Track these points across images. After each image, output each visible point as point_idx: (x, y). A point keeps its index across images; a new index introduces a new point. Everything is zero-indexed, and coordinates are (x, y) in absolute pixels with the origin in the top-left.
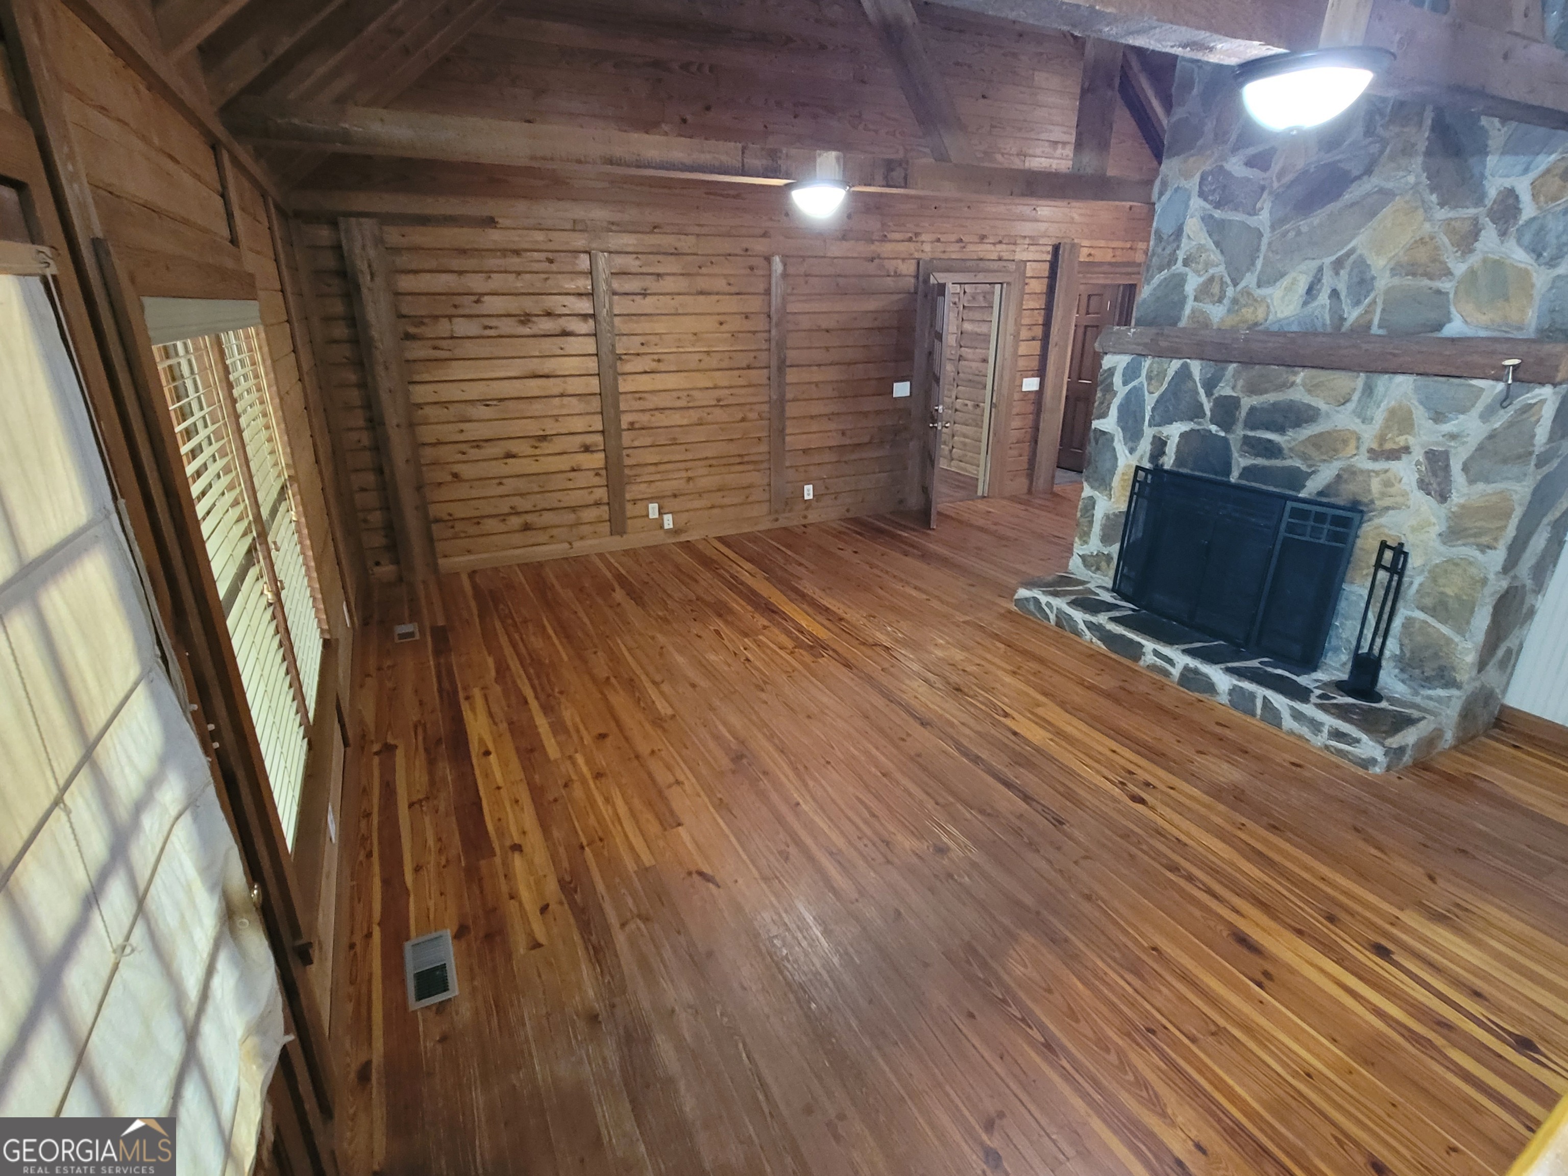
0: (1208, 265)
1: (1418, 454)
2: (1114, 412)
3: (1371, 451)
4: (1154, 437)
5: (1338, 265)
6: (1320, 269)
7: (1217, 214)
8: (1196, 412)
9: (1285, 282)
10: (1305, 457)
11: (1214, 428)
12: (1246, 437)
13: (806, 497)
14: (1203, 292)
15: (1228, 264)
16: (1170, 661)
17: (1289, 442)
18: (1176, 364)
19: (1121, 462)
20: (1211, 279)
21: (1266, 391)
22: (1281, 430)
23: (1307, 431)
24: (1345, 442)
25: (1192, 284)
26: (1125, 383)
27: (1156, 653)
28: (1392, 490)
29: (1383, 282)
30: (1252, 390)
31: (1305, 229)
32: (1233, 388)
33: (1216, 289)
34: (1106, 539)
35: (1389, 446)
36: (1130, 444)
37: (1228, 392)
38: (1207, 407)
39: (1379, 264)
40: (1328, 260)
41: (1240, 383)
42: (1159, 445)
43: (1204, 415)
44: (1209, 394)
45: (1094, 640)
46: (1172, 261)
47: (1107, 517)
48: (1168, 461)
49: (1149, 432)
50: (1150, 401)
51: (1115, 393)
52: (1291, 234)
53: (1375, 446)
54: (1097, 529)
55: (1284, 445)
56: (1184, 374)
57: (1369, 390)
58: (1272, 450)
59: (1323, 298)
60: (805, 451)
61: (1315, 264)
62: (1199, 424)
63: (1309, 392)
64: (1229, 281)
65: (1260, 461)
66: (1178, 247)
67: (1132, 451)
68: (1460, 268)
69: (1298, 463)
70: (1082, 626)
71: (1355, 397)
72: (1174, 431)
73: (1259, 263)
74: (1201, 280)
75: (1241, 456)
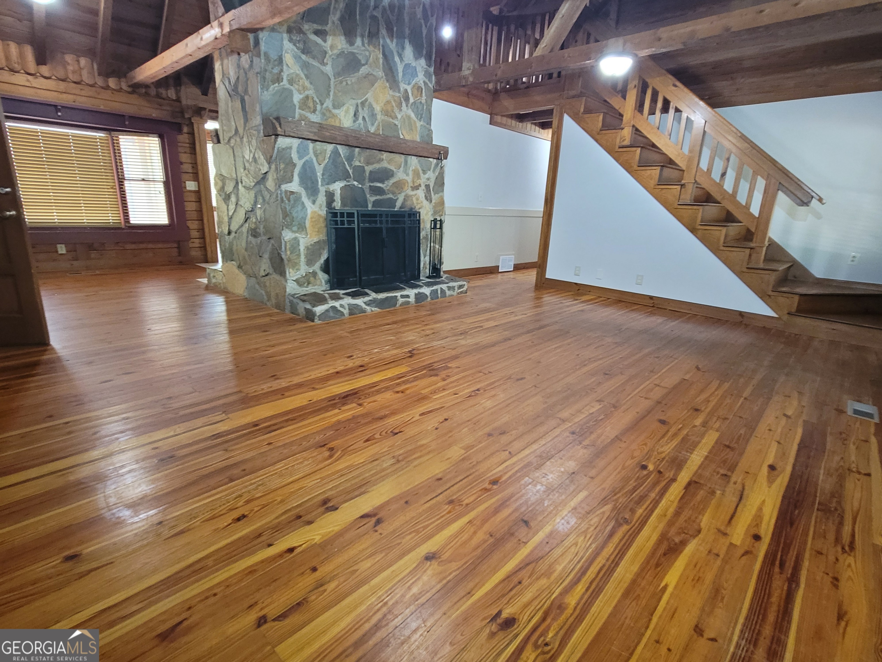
0: (305, 88)
1: (423, 187)
2: (296, 178)
3: (411, 187)
4: (326, 191)
5: (363, 104)
6: (357, 106)
7: (304, 57)
8: (346, 176)
9: (345, 108)
10: (393, 193)
11: (356, 183)
12: (370, 186)
14: (304, 103)
15: (317, 90)
16: (408, 296)
17: (386, 187)
18: (330, 148)
19: (309, 211)
20: (307, 97)
21: (373, 163)
22: (382, 182)
23: (392, 181)
24: (404, 184)
25: (297, 98)
26: (300, 158)
27: (402, 296)
28: (419, 202)
29: (379, 117)
30: (368, 163)
31: (349, 83)
32: (360, 161)
33: (311, 105)
34: (310, 262)
35: (416, 184)
36: (312, 198)
37: (357, 163)
38: (351, 172)
39: (378, 108)
40: (360, 101)
41: (362, 159)
42: (330, 197)
43: (350, 178)
44: (350, 165)
45: (373, 309)
46: (278, 79)
47: (307, 248)
48: (337, 205)
49: (322, 190)
50: (319, 171)
51: (295, 165)
52: (344, 83)
53: (412, 185)
54: (303, 258)
55: (385, 188)
56: (336, 152)
57: (406, 162)
58: (379, 191)
59: (360, 120)
61: (354, 102)
62: (348, 181)
63: (389, 163)
64: (318, 101)
65: (378, 197)
66: (282, 71)
67: (314, 202)
68: (399, 116)
69: (391, 196)
70: (364, 306)
71: (402, 166)
72: (337, 187)
73: (332, 93)
74: (301, 96)
75: (371, 196)
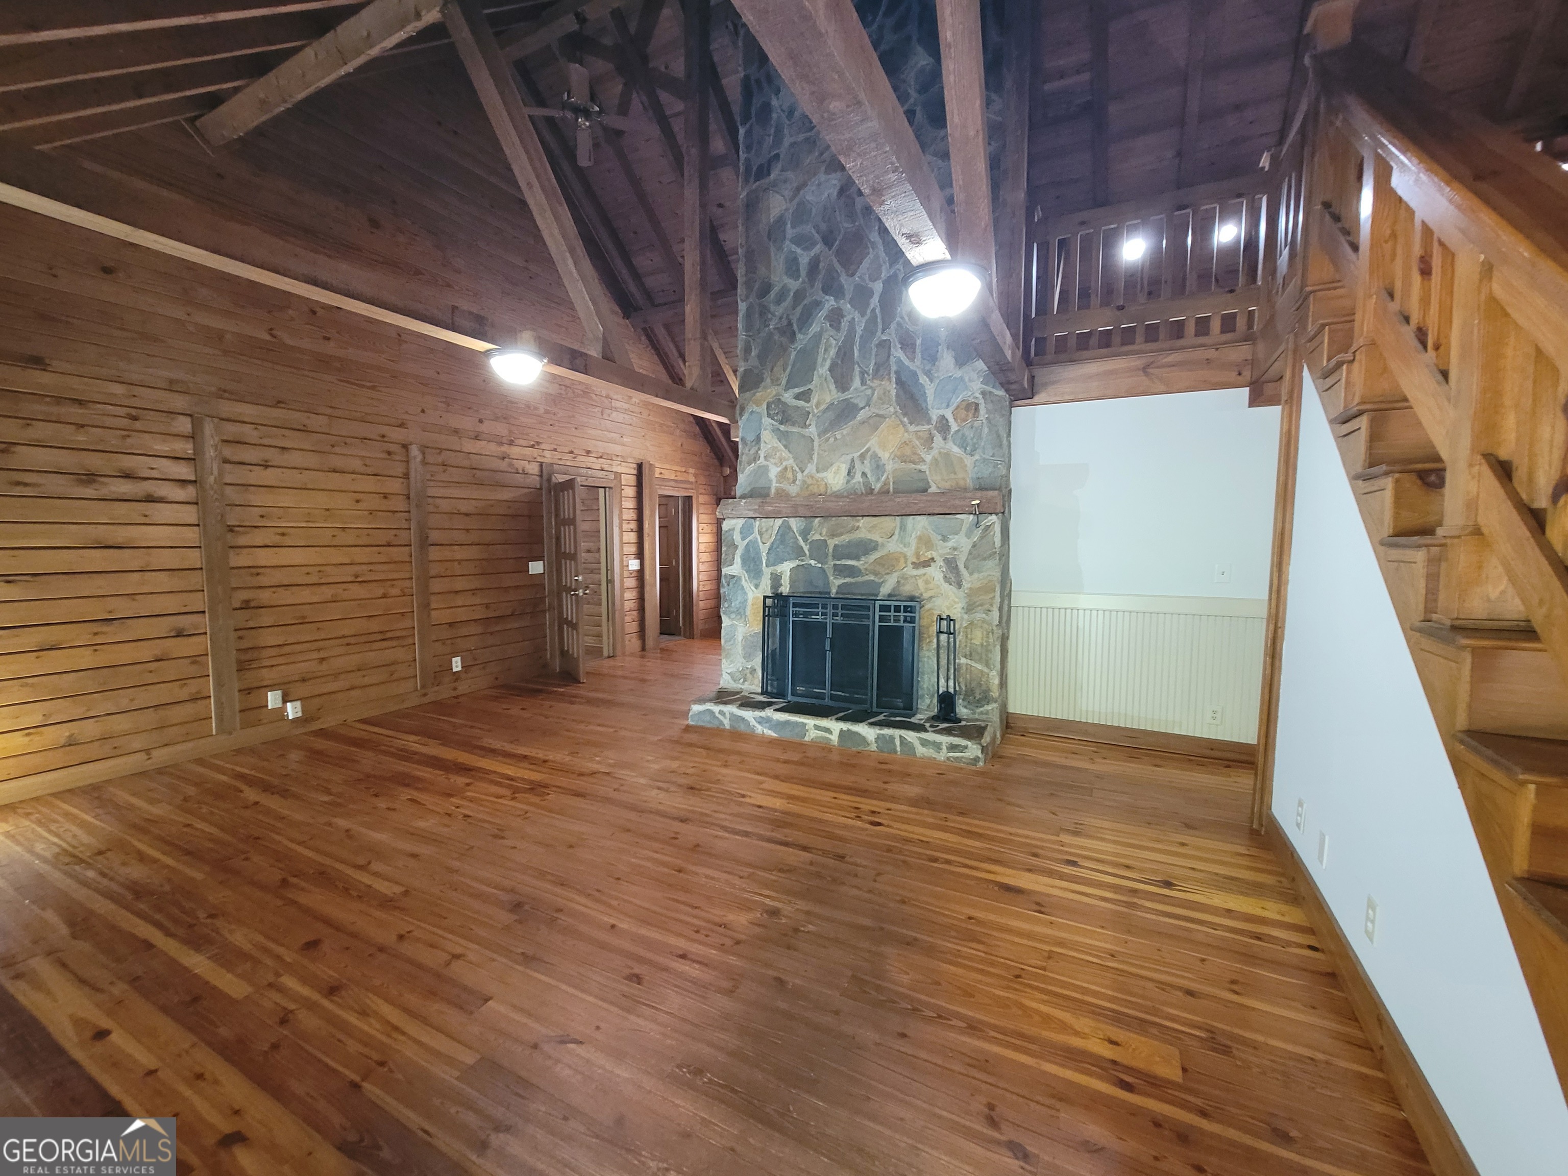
0: (781, 460)
1: (940, 562)
2: (738, 559)
3: (913, 563)
4: (772, 574)
5: (862, 457)
6: (853, 460)
7: (782, 428)
8: (799, 553)
9: (834, 468)
10: (876, 574)
11: (813, 562)
12: (835, 565)
13: (455, 670)
14: (782, 475)
15: (795, 459)
16: (828, 730)
17: (863, 565)
18: (779, 522)
19: (750, 596)
20: (786, 469)
21: (842, 534)
22: (857, 558)
23: (873, 557)
24: (898, 560)
25: (774, 472)
26: (743, 539)
27: (817, 727)
28: (931, 586)
29: (889, 467)
30: (833, 535)
31: (839, 437)
32: (821, 534)
33: (789, 475)
34: (748, 657)
35: (922, 559)
36: (755, 581)
37: (817, 537)
38: (806, 549)
39: (885, 456)
40: (856, 455)
41: (824, 531)
42: (776, 579)
43: (805, 555)
44: (805, 540)
45: (766, 731)
46: (756, 458)
47: (745, 638)
48: (785, 589)
49: (767, 572)
50: (764, 550)
51: (737, 547)
52: (832, 440)
53: (915, 560)
54: (739, 649)
55: (861, 567)
56: (786, 529)
57: (903, 528)
58: (852, 571)
59: (858, 478)
60: (450, 624)
61: (849, 457)
62: (802, 561)
63: (869, 531)
64: (797, 469)
65: (847, 580)
66: (759, 449)
67: (757, 586)
68: (928, 458)
69: (872, 578)
70: (753, 722)
71: (897, 532)
72: (786, 568)
73: (815, 457)
74: (779, 469)
75: (835, 578)
